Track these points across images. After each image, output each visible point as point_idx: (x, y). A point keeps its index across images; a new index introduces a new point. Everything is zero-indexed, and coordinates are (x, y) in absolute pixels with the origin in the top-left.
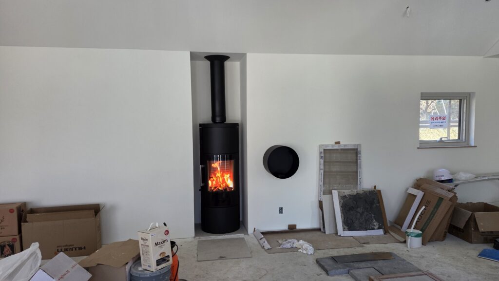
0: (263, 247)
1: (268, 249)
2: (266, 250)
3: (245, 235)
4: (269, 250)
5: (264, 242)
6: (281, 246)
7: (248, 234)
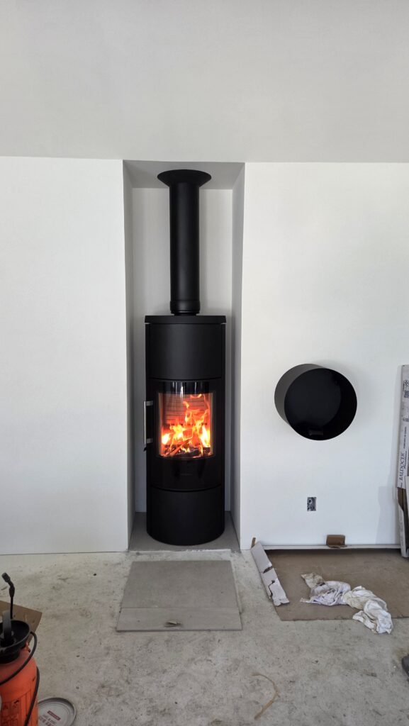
0: (270, 597)
1: (282, 604)
2: (275, 607)
3: (233, 552)
4: (283, 608)
5: (273, 582)
6: (312, 599)
7: (239, 551)
